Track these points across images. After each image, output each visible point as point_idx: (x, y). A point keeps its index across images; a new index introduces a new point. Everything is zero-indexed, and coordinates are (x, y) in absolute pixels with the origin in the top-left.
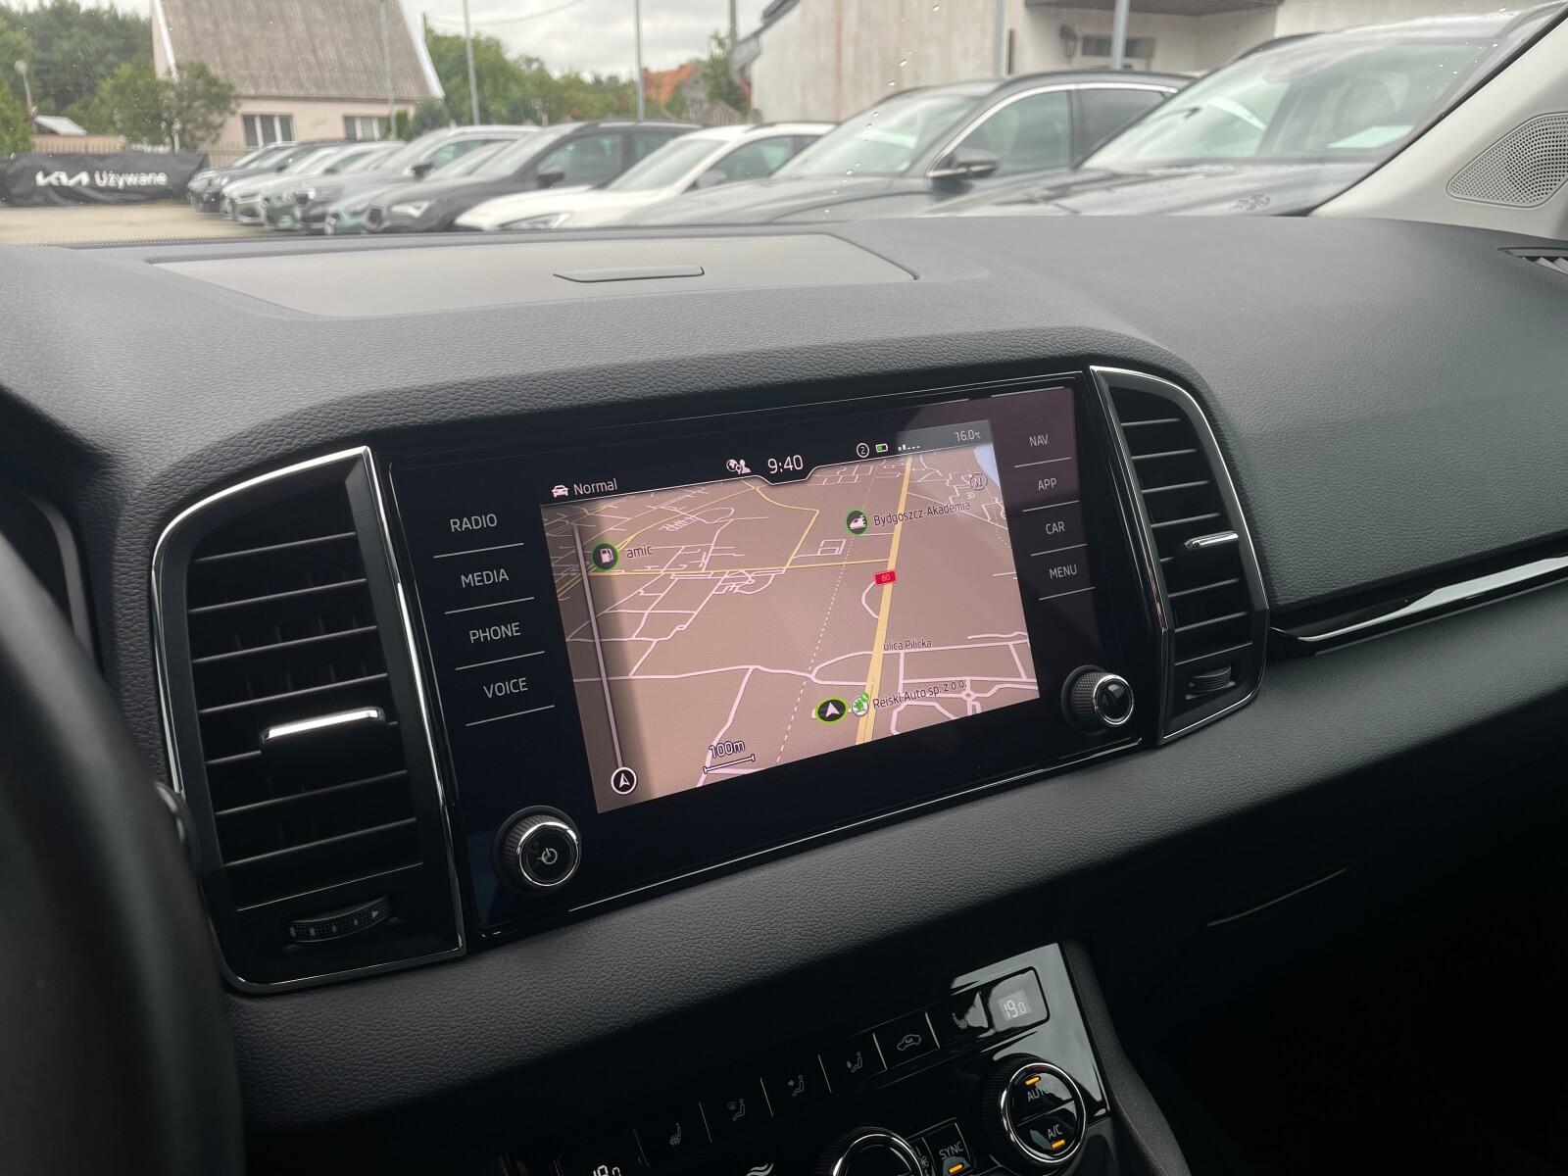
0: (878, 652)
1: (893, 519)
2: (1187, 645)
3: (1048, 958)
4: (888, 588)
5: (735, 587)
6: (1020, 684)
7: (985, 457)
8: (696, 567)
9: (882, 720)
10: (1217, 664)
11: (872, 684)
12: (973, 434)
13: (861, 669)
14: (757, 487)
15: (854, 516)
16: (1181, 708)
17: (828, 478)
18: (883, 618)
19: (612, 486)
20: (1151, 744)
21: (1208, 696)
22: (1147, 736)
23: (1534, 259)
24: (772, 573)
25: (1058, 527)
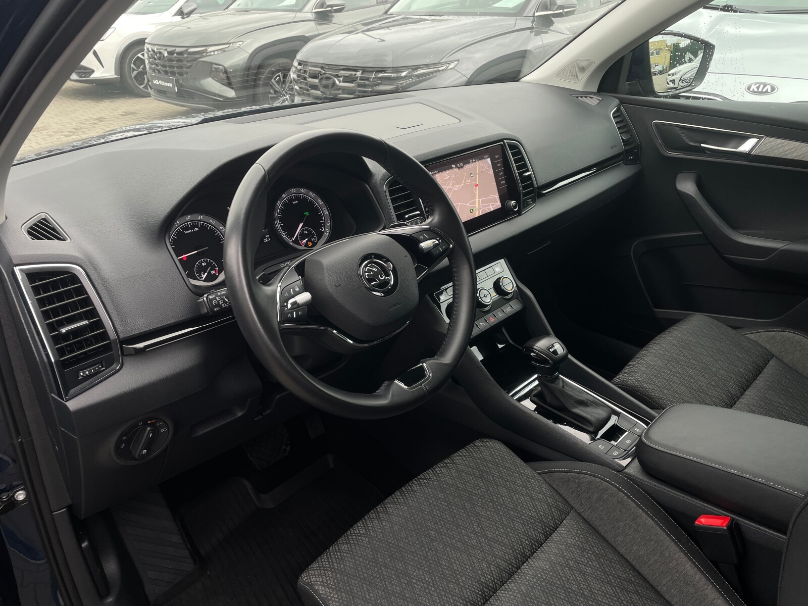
0: (477, 200)
1: (477, 174)
2: (526, 194)
3: (502, 261)
4: (477, 187)
5: (455, 189)
6: (498, 205)
7: (489, 160)
8: (450, 186)
9: (479, 213)
10: (529, 198)
11: (477, 205)
12: (487, 156)
13: (474, 203)
14: (456, 170)
15: (471, 174)
16: (525, 207)
17: (467, 167)
18: (477, 193)
19: (437, 172)
20: (520, 215)
21: (528, 205)
22: (519, 213)
23: (577, 97)
24: (461, 186)
25: (502, 173)
